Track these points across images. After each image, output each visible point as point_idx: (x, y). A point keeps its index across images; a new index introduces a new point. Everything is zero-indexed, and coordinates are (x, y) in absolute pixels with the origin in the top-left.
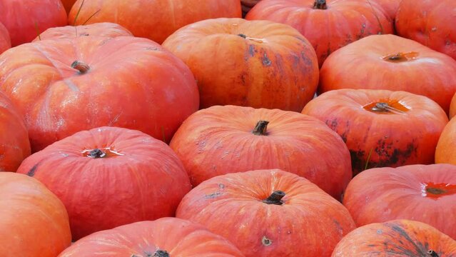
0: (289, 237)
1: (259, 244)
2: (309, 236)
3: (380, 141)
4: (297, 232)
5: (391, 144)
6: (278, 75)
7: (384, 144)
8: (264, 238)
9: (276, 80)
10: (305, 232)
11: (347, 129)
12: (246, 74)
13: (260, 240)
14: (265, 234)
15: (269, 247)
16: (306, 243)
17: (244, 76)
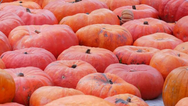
0: (71, 76)
1: (61, 78)
2: (78, 77)
3: (132, 60)
4: (74, 75)
5: (136, 61)
6: (110, 40)
7: (134, 61)
8: (63, 76)
9: (109, 42)
10: (77, 75)
11: (122, 56)
12: (98, 39)
13: (61, 77)
14: (64, 75)
15: (64, 79)
16: (77, 78)
17: (97, 40)
